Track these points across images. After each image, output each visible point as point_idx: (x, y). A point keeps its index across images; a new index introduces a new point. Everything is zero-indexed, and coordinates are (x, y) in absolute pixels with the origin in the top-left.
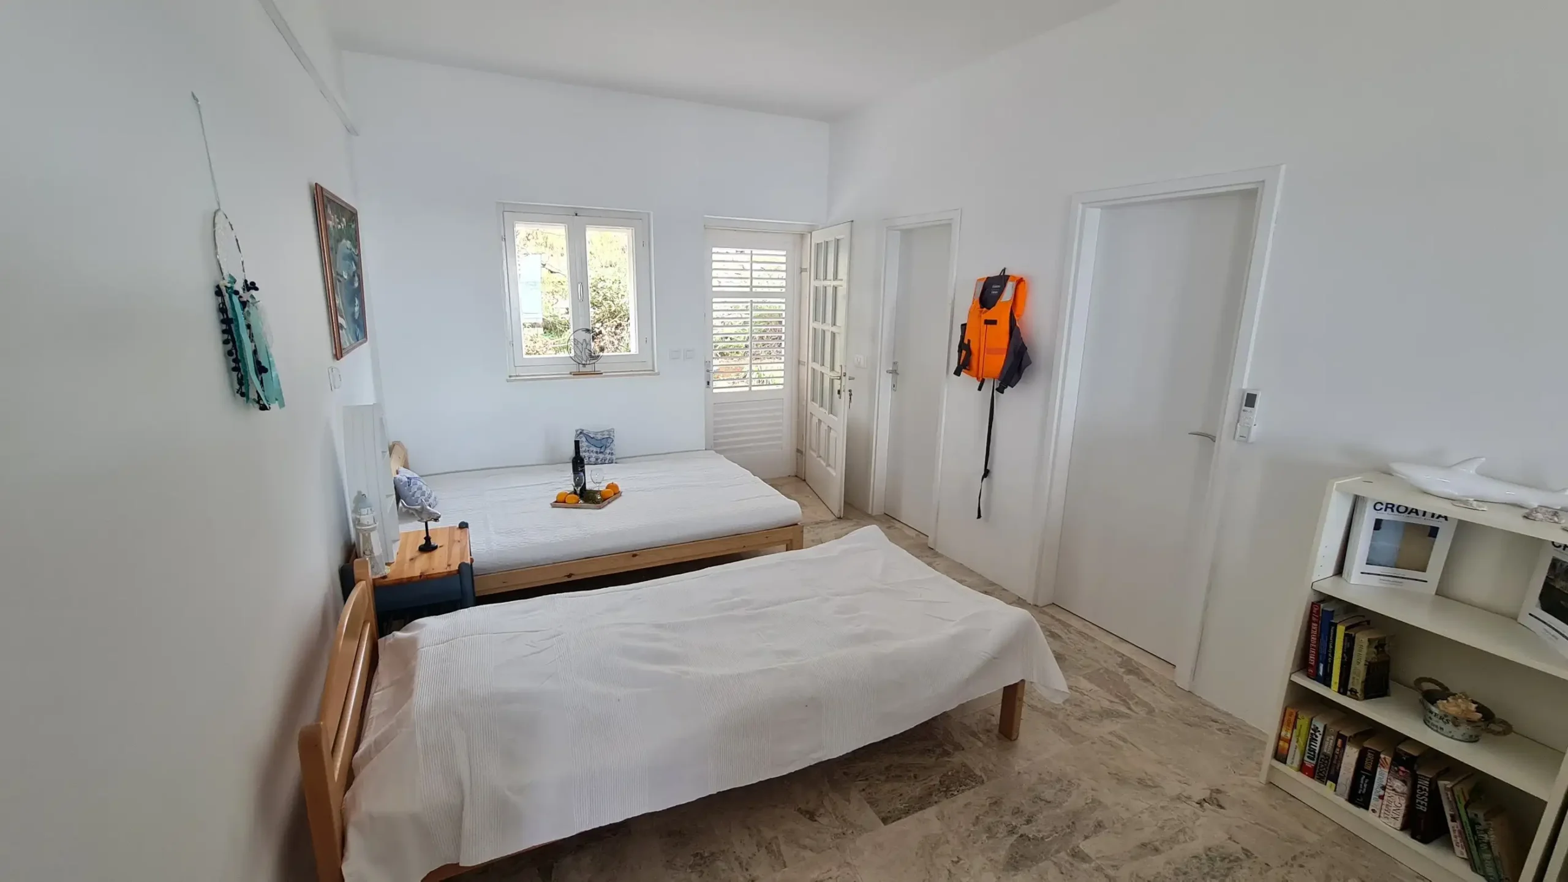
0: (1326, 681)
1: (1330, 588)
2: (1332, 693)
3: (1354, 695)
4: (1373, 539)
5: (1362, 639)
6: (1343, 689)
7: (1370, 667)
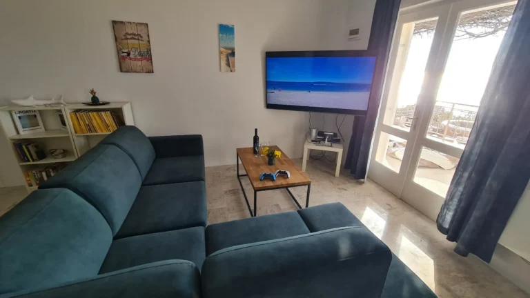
0: (29, 161)
1: (17, 137)
2: (32, 163)
3: (36, 160)
4: (21, 122)
5: (30, 147)
6: (33, 161)
7: (36, 152)
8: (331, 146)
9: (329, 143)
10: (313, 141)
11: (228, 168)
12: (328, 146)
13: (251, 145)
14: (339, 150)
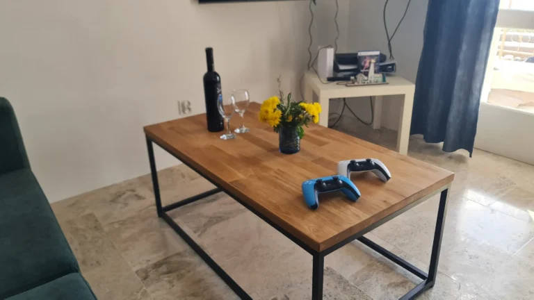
8: (384, 82)
9: (379, 77)
10: (330, 80)
11: (117, 195)
12: (376, 84)
13: (200, 107)
14: (407, 90)
